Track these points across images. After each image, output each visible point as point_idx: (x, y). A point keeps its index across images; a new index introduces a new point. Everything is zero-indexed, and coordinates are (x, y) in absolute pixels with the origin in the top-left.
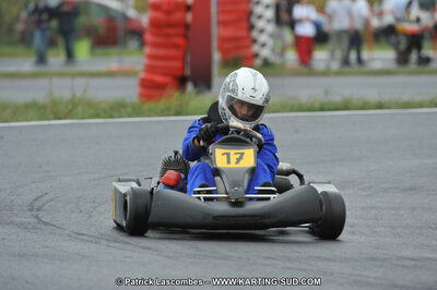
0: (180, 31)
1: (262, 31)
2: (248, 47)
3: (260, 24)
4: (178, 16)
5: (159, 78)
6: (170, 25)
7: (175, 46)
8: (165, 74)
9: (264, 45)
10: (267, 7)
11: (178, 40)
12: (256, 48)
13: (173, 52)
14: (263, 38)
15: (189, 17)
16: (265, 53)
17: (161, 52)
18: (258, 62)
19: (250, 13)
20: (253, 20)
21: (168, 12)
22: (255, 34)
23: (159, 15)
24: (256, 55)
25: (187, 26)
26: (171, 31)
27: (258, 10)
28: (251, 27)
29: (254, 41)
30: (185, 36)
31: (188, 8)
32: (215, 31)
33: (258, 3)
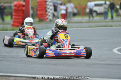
0: (22, 12)
1: (49, 12)
2: (45, 16)
3: (49, 10)
4: (21, 8)
5: (16, 24)
6: (19, 10)
7: (20, 16)
8: (18, 23)
9: (50, 16)
10: (50, 6)
11: (21, 14)
12: (47, 17)
14: (49, 14)
15: (24, 8)
16: (50, 18)
17: (17, 17)
18: (48, 20)
20: (47, 9)
21: (18, 7)
22: (47, 13)
24: (48, 18)
25: (23, 11)
26: (19, 12)
27: (48, 7)
28: (46, 11)
29: (47, 15)
30: (23, 13)
31: (24, 6)
33: (48, 5)
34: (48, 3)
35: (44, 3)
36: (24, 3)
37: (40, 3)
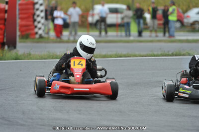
0: (2, 22)
1: (39, 22)
2: (33, 29)
3: (39, 19)
4: (1, 15)
7: (0, 29)
9: (40, 29)
10: (42, 11)
11: (1, 26)
12: (36, 30)
14: (39, 25)
15: (6, 15)
16: (40, 32)
18: (37, 36)
19: (34, 14)
20: (35, 17)
22: (36, 23)
24: (37, 33)
25: (5, 20)
27: (38, 13)
28: (35, 20)
29: (36, 27)
30: (4, 24)
31: (6, 11)
33: (37, 9)
34: (37, 6)
35: (31, 6)
36: (7, 7)
37: (24, 7)
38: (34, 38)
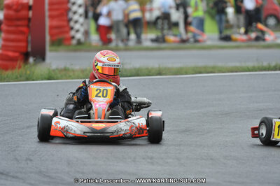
0: (25, 22)
1: (76, 22)
2: (68, 32)
3: (75, 17)
4: (23, 13)
5: (11, 54)
6: (18, 19)
7: (22, 33)
8: (15, 51)
9: (77, 31)
10: (80, 6)
11: (24, 29)
12: (72, 33)
13: (20, 37)
14: (77, 26)
15: (31, 13)
16: (79, 36)
17: (12, 36)
18: (74, 42)
21: (17, 11)
22: (72, 24)
23: (11, 13)
24: (73, 37)
25: (29, 20)
26: (19, 23)
27: (74, 8)
28: (70, 20)
29: (72, 28)
30: (28, 26)
31: (30, 8)
32: (48, 22)
33: (74, 4)
36: (31, 1)
38: (70, 45)
